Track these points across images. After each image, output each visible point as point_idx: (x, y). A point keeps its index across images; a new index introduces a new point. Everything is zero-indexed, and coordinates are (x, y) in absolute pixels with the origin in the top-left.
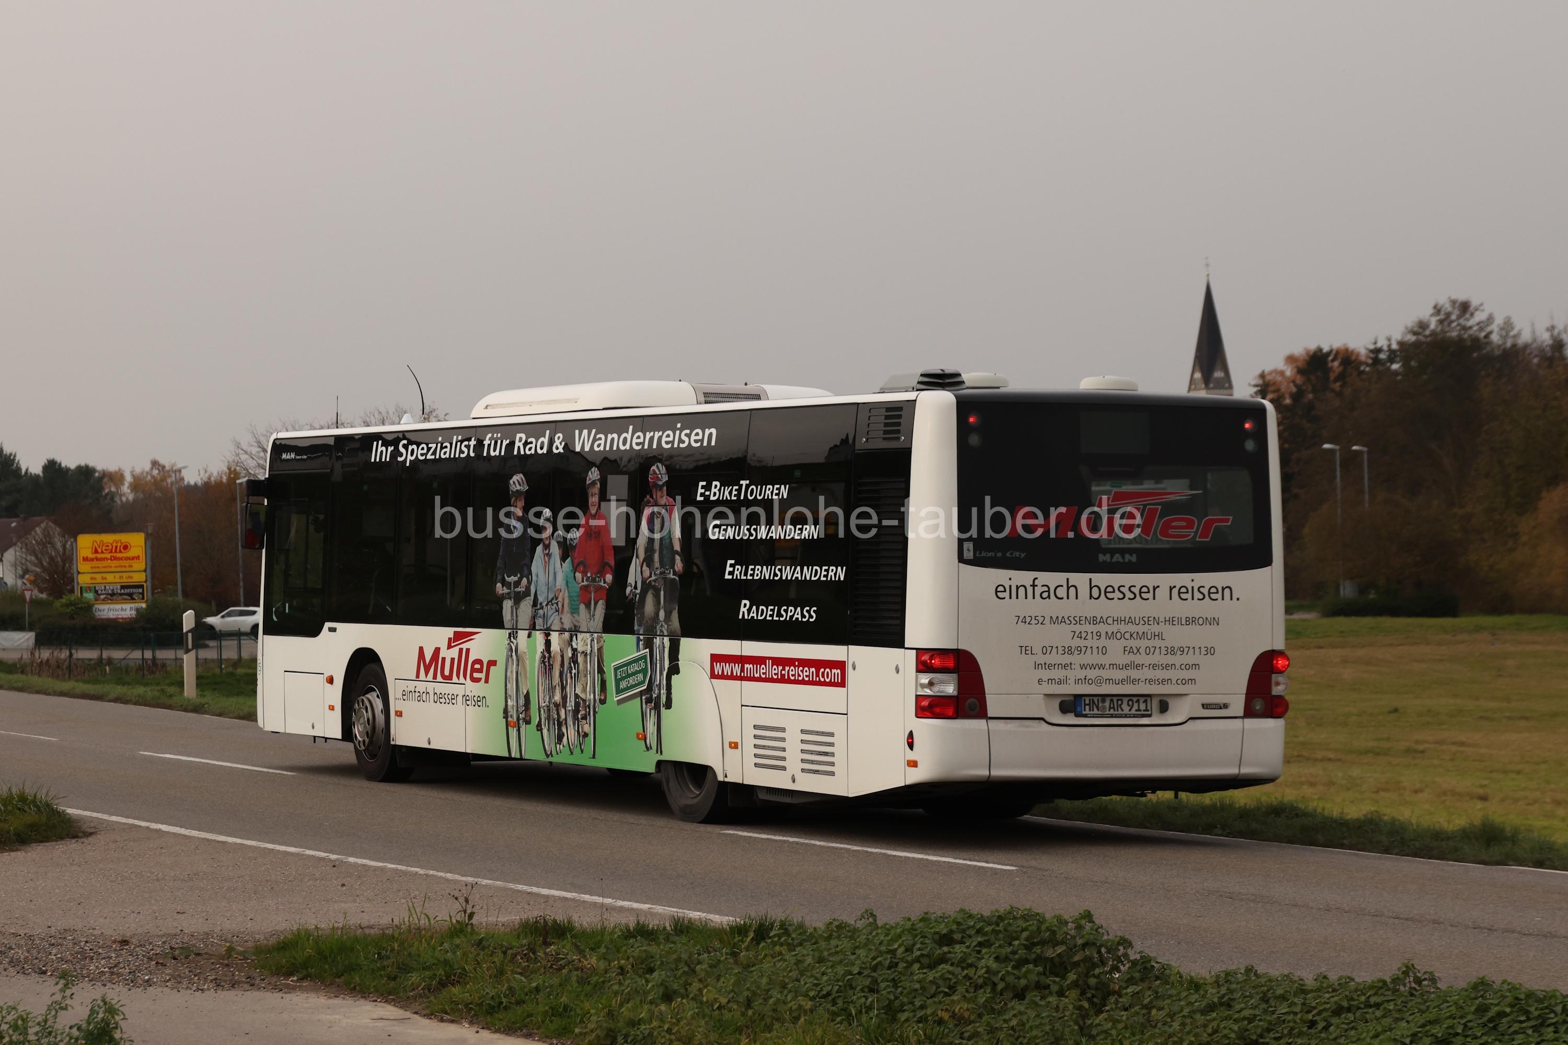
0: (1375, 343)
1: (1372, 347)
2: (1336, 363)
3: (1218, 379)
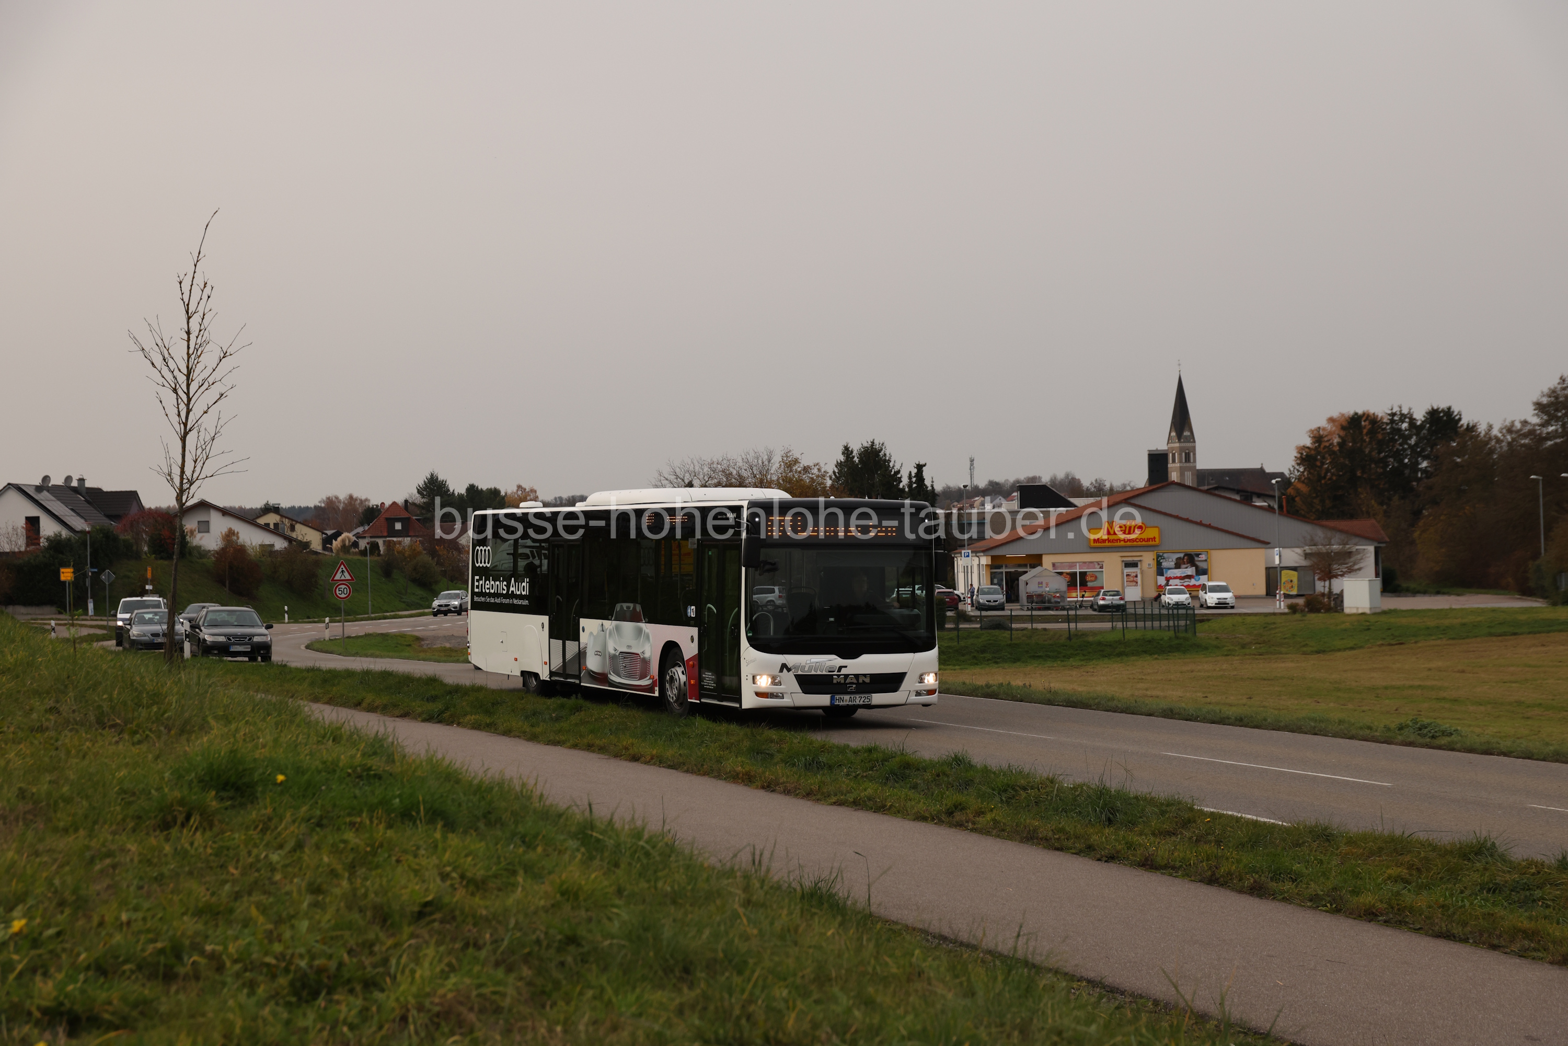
0: (1392, 409)
1: (1390, 412)
2: (1367, 423)
3: (1186, 437)
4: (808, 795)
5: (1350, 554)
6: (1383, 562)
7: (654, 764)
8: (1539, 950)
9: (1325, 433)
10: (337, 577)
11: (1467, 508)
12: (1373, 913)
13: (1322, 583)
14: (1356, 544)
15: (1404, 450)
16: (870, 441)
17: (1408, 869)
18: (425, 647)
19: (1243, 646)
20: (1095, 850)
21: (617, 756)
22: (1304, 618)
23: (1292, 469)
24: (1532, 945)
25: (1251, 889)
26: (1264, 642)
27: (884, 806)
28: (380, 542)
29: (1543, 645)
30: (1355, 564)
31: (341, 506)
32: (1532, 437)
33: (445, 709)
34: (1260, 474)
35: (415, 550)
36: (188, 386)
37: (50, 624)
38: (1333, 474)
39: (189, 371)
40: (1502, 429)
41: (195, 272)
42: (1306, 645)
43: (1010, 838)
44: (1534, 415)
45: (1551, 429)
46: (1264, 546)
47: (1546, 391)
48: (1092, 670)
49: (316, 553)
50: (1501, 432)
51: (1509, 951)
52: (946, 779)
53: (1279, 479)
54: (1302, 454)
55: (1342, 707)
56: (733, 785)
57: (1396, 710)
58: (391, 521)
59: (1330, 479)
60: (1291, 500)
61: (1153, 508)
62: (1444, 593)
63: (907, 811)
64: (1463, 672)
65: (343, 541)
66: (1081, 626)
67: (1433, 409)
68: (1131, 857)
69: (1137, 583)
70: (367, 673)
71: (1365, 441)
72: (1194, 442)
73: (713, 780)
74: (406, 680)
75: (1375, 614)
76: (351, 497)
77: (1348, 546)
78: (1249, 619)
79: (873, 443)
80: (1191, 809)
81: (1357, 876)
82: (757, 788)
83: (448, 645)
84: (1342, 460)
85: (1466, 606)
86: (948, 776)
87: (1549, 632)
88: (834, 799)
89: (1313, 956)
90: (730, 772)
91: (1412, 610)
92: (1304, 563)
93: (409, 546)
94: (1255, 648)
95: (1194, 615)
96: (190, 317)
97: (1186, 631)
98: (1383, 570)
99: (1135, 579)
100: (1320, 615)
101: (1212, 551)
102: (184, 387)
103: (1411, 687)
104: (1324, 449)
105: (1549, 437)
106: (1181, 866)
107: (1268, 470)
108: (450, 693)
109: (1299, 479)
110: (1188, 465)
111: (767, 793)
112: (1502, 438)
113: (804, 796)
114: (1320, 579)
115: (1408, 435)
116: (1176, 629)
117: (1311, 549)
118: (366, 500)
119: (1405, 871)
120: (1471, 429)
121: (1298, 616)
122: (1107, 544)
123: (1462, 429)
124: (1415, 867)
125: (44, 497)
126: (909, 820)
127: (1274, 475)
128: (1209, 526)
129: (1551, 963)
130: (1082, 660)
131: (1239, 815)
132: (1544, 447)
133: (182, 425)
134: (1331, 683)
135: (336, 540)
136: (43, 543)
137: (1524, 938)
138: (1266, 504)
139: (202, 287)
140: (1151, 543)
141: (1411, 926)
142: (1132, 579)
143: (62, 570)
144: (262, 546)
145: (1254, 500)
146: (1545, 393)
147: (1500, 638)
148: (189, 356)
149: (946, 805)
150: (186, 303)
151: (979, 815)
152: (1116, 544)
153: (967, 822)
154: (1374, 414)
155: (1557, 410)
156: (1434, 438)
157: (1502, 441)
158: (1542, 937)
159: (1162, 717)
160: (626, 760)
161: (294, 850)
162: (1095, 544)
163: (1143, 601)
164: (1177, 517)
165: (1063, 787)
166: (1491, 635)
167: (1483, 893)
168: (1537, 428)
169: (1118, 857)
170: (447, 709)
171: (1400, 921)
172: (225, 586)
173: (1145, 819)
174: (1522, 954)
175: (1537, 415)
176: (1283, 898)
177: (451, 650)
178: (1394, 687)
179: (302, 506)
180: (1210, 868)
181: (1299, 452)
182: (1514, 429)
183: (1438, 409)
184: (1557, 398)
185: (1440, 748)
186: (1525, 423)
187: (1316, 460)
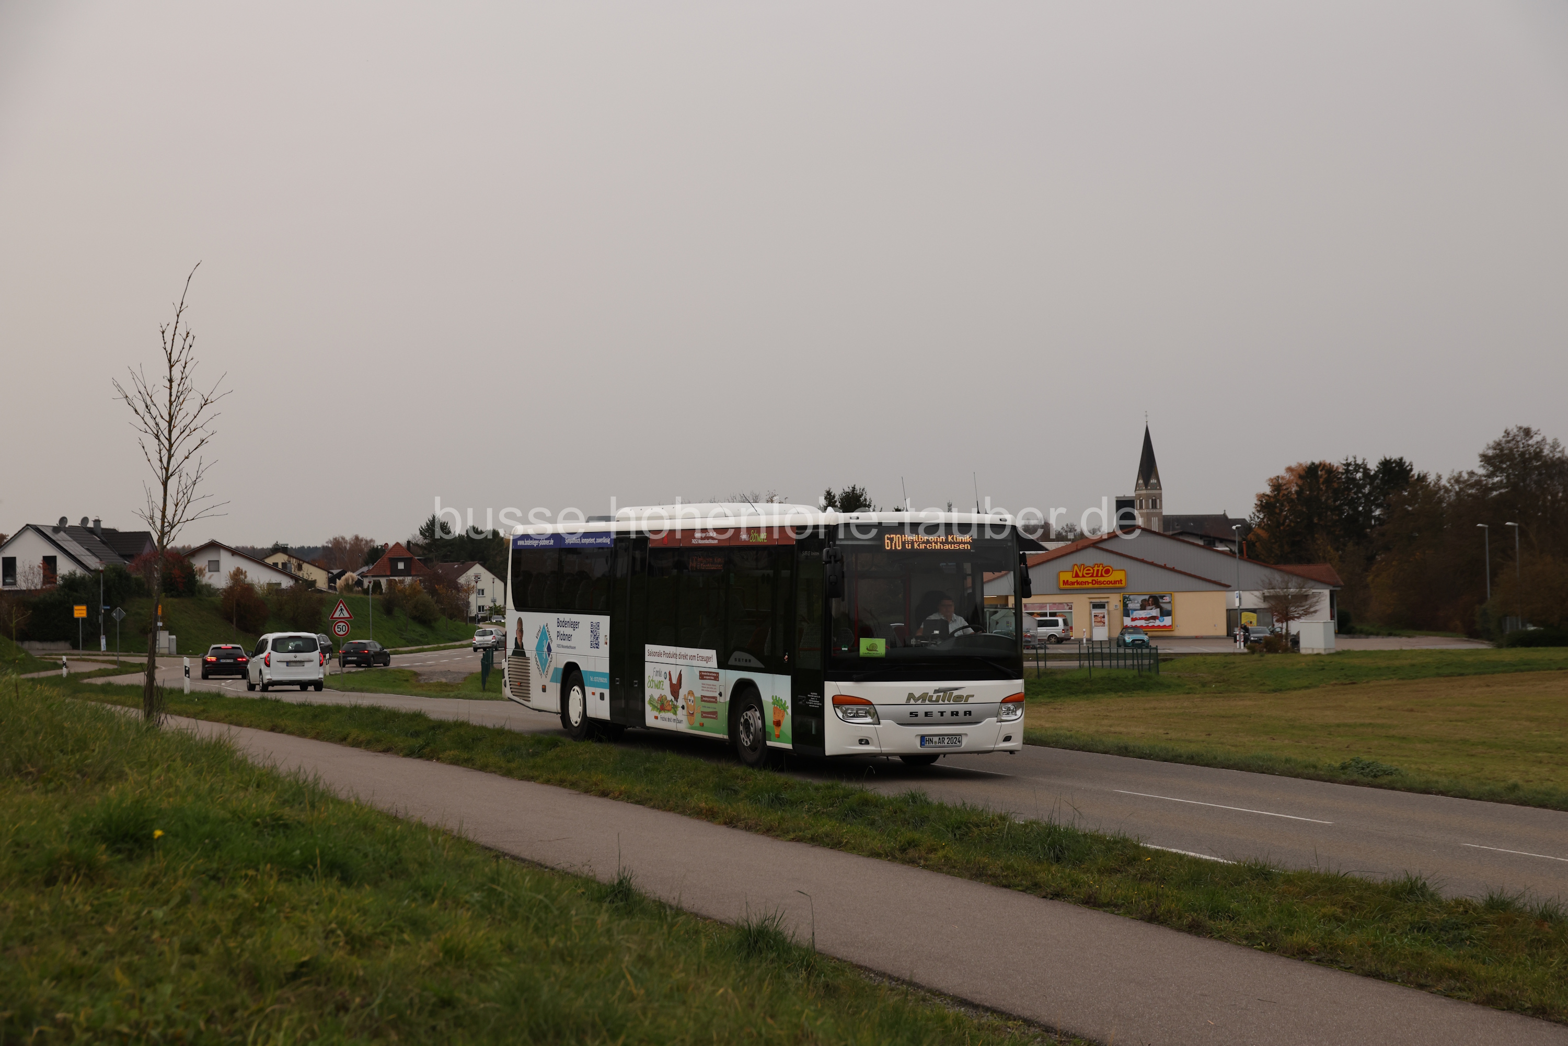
2: (1323, 472)
3: (1153, 484)
4: (768, 831)
5: (1306, 597)
6: (1338, 605)
7: (622, 800)
8: (1464, 990)
9: (1284, 482)
10: (336, 615)
11: (1418, 554)
12: (1306, 952)
13: (1280, 625)
14: (1312, 588)
15: (1359, 498)
16: (851, 485)
17: (1342, 907)
18: (422, 682)
19: (1204, 685)
20: (1040, 887)
21: (587, 791)
22: (1262, 658)
23: (1252, 516)
24: (1458, 985)
25: (1189, 928)
26: (1224, 681)
27: (840, 843)
28: (383, 581)
29: (1488, 686)
30: (1311, 607)
31: (348, 546)
32: (1479, 487)
33: (426, 745)
34: (1223, 521)
35: (415, 589)
36: (170, 432)
37: (62, 659)
38: (1291, 521)
39: (171, 417)
40: (1450, 479)
41: (177, 322)
42: (1263, 684)
43: (960, 875)
44: (1480, 467)
45: (1496, 479)
46: (1225, 589)
47: (1491, 443)
48: (1059, 707)
49: (321, 591)
50: (1449, 483)
51: (1435, 990)
52: (902, 816)
53: (1240, 526)
54: (1262, 501)
55: (1297, 744)
56: (697, 821)
57: (1348, 747)
58: (394, 561)
59: (1288, 526)
60: (1251, 545)
61: (1120, 552)
62: (1395, 635)
63: (862, 848)
64: (1412, 710)
65: (347, 580)
66: (1050, 664)
67: (1385, 459)
68: (1075, 894)
69: (1104, 623)
70: (356, 708)
71: (1321, 490)
72: (1161, 489)
73: (677, 815)
74: (393, 716)
75: (1329, 655)
76: (357, 538)
77: (1304, 590)
78: (1210, 659)
79: (854, 488)
80: (1137, 847)
81: (1292, 915)
82: (720, 824)
83: (444, 680)
84: (1300, 507)
85: (1416, 648)
86: (904, 813)
87: (1494, 673)
88: (792, 836)
89: (1245, 995)
90: (694, 808)
91: (1365, 651)
92: (1263, 605)
93: (409, 585)
94: (1216, 687)
95: (1157, 654)
96: (173, 366)
97: (1150, 670)
98: (1338, 613)
99: (1103, 619)
100: (1278, 655)
101: (1176, 593)
102: (166, 433)
103: (1362, 725)
104: (1283, 497)
105: (1495, 487)
106: (1123, 904)
107: (1231, 516)
108: (433, 728)
109: (1259, 525)
110: (1155, 511)
111: (729, 829)
112: (1450, 487)
113: (764, 832)
114: (1278, 621)
115: (1362, 484)
116: (1140, 668)
117: (1269, 592)
118: (372, 541)
119: (1339, 910)
120: (1422, 478)
121: (1256, 656)
122: (1076, 586)
123: (1413, 479)
124: (1349, 906)
125: (61, 537)
126: (864, 856)
127: (1235, 521)
128: (1173, 570)
129: (1476, 1003)
130: (1050, 697)
131: (1183, 853)
132: (1490, 497)
133: (164, 470)
134: (1286, 720)
135: (339, 579)
136: (60, 581)
137: (1450, 978)
138: (1227, 549)
139: (185, 337)
140: (1117, 585)
141: (1342, 965)
142: (1099, 620)
143: (76, 608)
144: (269, 584)
145: (1217, 545)
146: (1490, 446)
147: (1447, 679)
148: (171, 403)
149: (900, 842)
150: (169, 352)
151: (932, 852)
152: (1084, 586)
153: (920, 859)
154: (1330, 464)
155: (1502, 462)
156: (1386, 487)
157: (1451, 491)
158: (1467, 977)
159: (1117, 755)
160: (596, 796)
161: (179, 906)
162: (1065, 586)
163: (1110, 640)
164: (1142, 561)
165: (1014, 823)
166: (1439, 675)
167: (1413, 932)
168: (1483, 478)
169: (1063, 895)
170: (428, 744)
171: (1331, 960)
172: (233, 623)
173: (1091, 856)
174: (1448, 994)
175: (1483, 466)
176: (1220, 937)
177: (446, 685)
178: (1345, 725)
179: (311, 547)
180: (1151, 906)
181: (1259, 500)
182: (1462, 479)
183: (1391, 459)
184: (1502, 450)
185: (1380, 786)
186: (1472, 474)
187: (1275, 507)
